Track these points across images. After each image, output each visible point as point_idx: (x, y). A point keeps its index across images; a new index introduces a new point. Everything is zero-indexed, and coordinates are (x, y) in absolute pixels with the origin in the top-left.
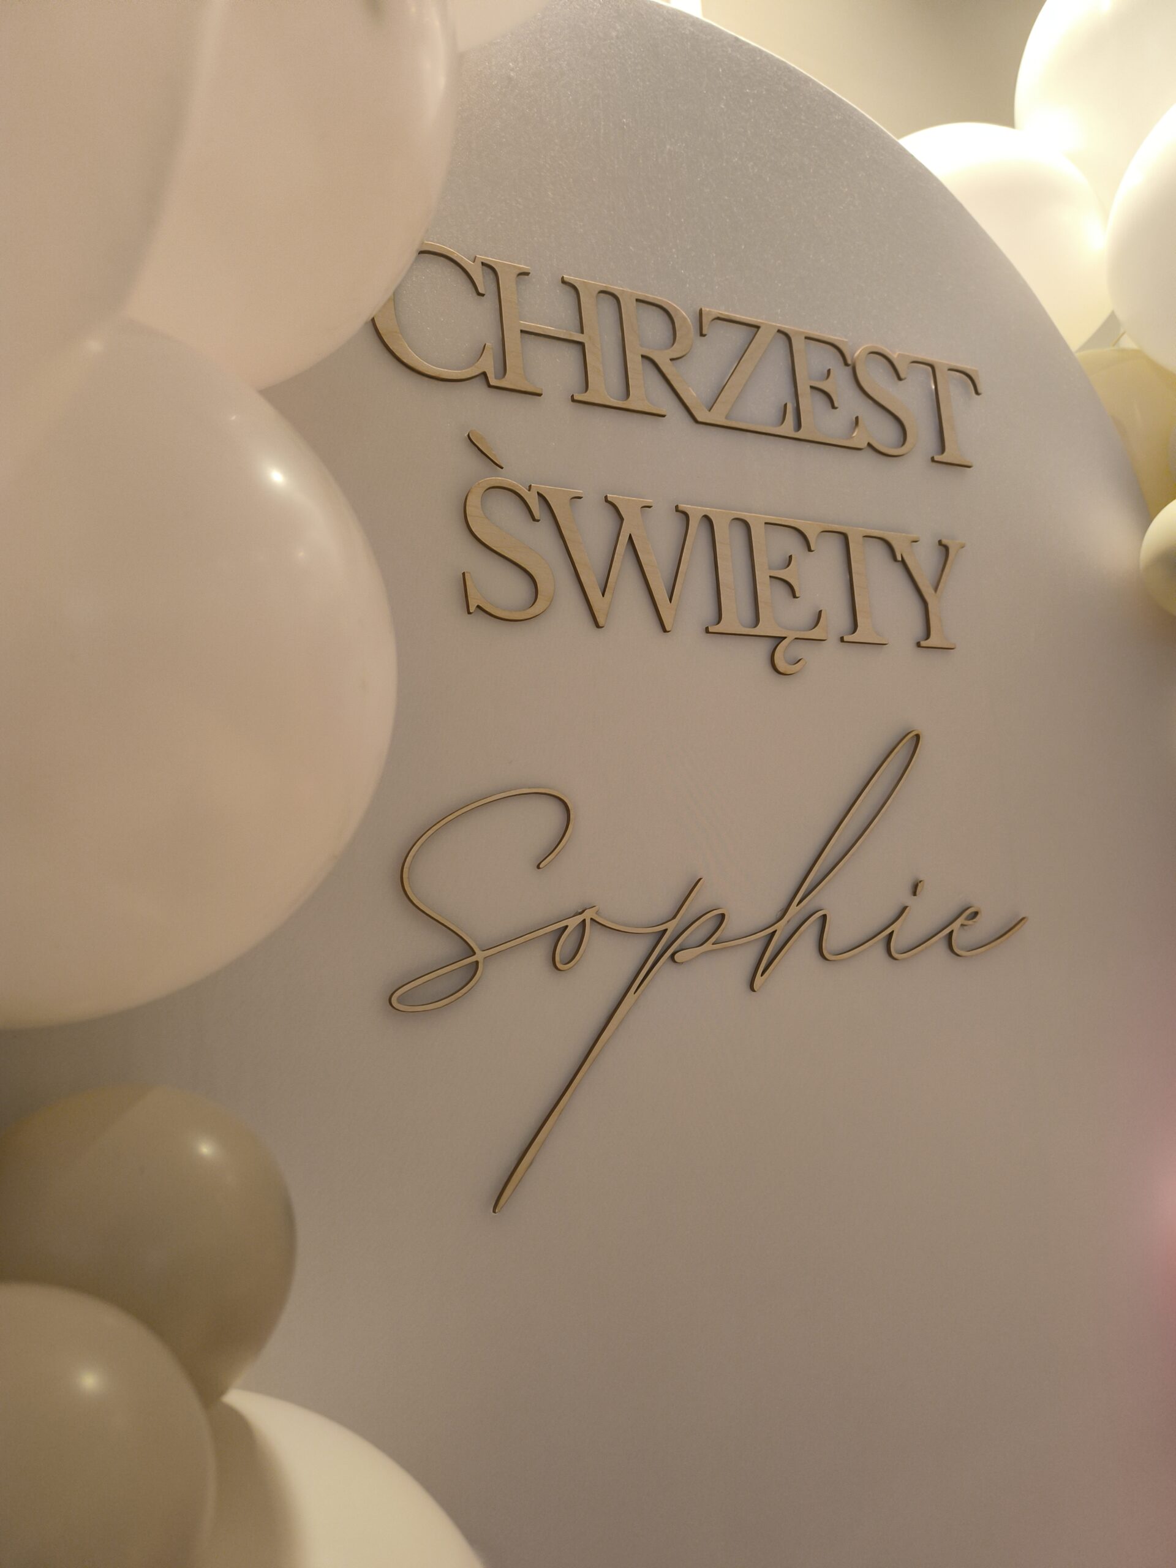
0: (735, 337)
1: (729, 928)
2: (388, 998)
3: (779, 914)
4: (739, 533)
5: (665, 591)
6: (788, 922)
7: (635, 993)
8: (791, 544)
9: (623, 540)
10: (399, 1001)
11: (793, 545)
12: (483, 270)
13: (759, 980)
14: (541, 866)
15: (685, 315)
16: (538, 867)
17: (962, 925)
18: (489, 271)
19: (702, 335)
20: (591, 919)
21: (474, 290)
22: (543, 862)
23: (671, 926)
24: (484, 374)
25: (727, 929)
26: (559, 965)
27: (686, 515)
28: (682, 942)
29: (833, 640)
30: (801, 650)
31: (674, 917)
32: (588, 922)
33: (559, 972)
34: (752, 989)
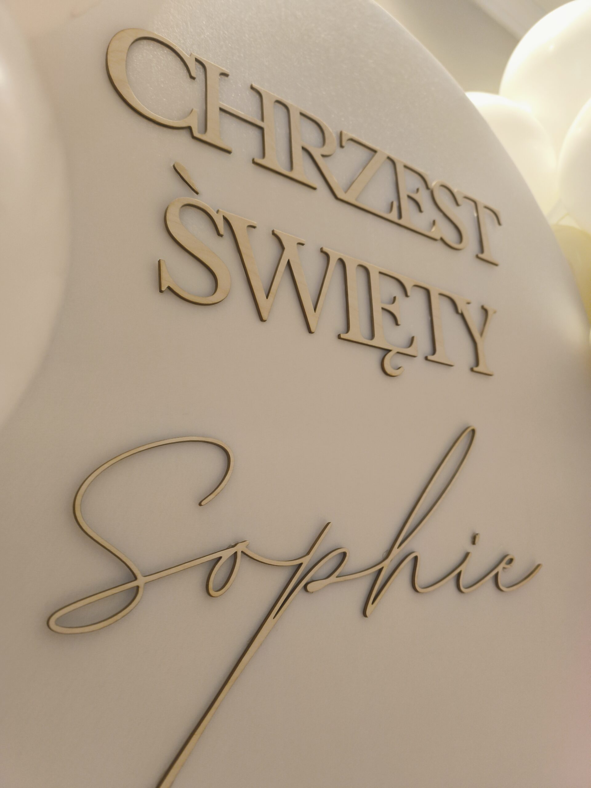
0: (361, 154)
1: (349, 565)
2: (46, 619)
3: (385, 554)
4: (362, 275)
5: (311, 303)
6: (391, 561)
7: (274, 618)
8: (394, 290)
9: (284, 263)
10: (57, 623)
11: (396, 291)
12: (196, 64)
13: (370, 607)
14: (202, 504)
15: (331, 131)
16: (200, 504)
17: (504, 568)
18: (200, 66)
19: (342, 146)
20: (242, 552)
21: (188, 74)
22: (204, 501)
23: (306, 561)
24: (190, 128)
25: (347, 566)
26: (211, 592)
27: (327, 256)
28: (313, 575)
29: (420, 358)
30: (401, 361)
31: (308, 553)
32: (239, 554)
33: (212, 597)
34: (364, 614)
